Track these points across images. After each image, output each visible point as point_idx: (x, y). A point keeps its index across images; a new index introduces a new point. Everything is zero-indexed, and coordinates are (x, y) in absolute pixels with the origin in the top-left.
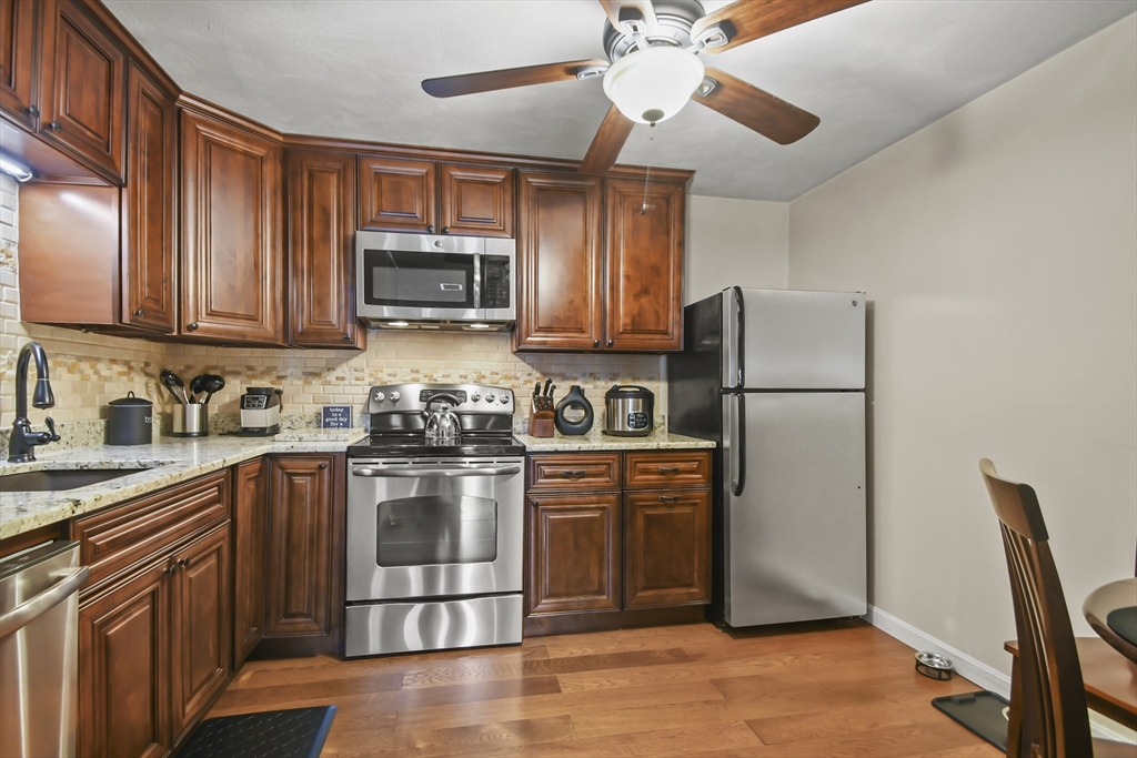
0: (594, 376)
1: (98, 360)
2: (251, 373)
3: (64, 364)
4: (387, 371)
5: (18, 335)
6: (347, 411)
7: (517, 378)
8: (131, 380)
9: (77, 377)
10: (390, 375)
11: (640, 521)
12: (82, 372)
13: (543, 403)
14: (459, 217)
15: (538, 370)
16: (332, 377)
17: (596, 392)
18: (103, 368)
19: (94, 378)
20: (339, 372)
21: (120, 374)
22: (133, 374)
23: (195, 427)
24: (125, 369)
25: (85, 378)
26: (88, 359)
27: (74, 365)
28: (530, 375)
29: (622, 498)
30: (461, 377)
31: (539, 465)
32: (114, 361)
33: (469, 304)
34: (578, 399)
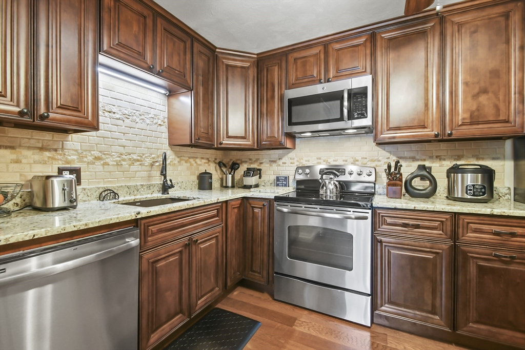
0: (439, 158)
1: (197, 158)
2: (250, 161)
3: (184, 160)
4: (305, 159)
5: (167, 150)
6: (286, 179)
7: (379, 161)
8: (209, 165)
9: (189, 164)
10: (306, 161)
11: (473, 270)
12: (190, 162)
13: (394, 176)
14: (338, 70)
15: (394, 155)
16: (280, 162)
17: (440, 169)
18: (198, 161)
19: (195, 165)
20: (284, 160)
21: (205, 163)
22: (210, 163)
23: (230, 184)
24: (207, 161)
25: (191, 165)
26: (193, 158)
27: (187, 160)
28: (388, 158)
29: (454, 249)
30: (343, 161)
31: (382, 216)
32: (202, 158)
33: (341, 119)
34: (425, 173)
